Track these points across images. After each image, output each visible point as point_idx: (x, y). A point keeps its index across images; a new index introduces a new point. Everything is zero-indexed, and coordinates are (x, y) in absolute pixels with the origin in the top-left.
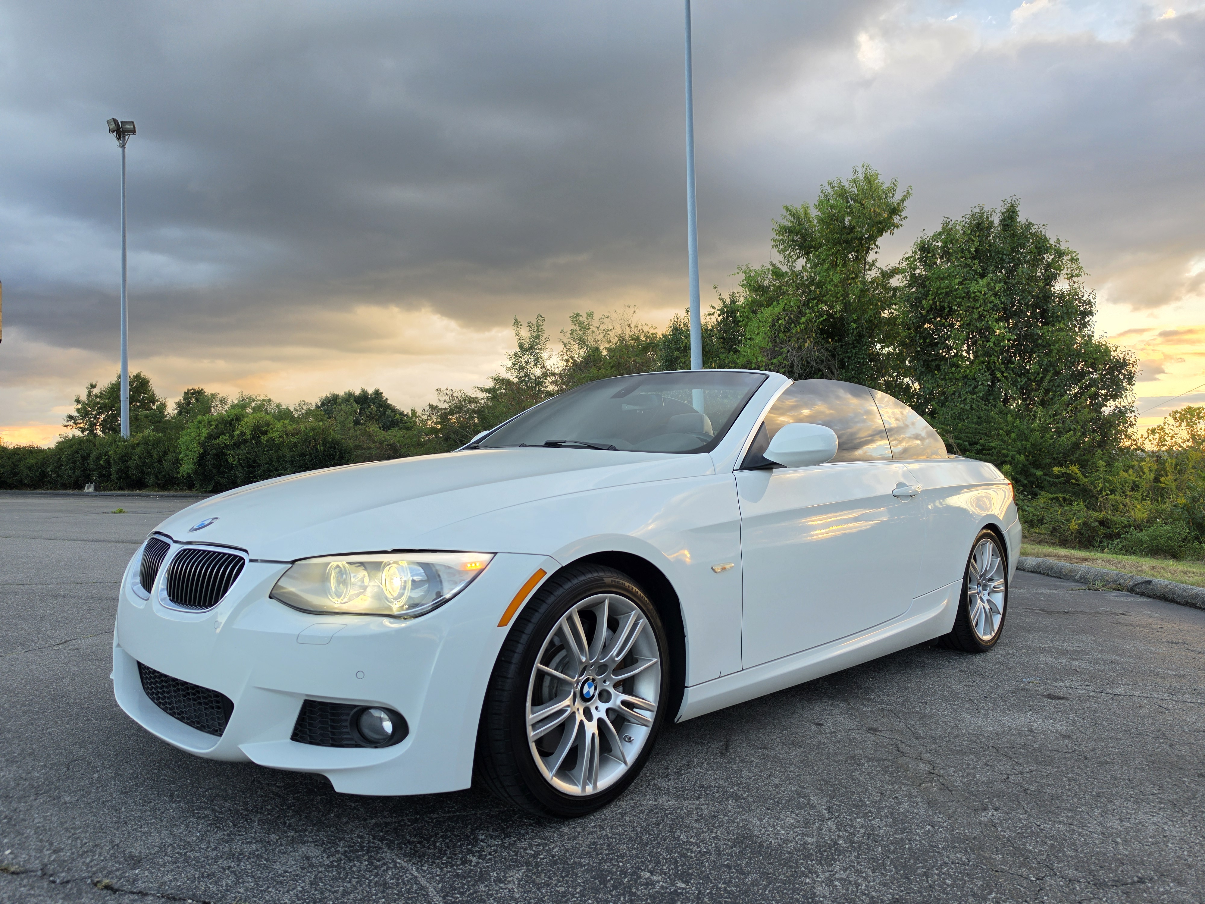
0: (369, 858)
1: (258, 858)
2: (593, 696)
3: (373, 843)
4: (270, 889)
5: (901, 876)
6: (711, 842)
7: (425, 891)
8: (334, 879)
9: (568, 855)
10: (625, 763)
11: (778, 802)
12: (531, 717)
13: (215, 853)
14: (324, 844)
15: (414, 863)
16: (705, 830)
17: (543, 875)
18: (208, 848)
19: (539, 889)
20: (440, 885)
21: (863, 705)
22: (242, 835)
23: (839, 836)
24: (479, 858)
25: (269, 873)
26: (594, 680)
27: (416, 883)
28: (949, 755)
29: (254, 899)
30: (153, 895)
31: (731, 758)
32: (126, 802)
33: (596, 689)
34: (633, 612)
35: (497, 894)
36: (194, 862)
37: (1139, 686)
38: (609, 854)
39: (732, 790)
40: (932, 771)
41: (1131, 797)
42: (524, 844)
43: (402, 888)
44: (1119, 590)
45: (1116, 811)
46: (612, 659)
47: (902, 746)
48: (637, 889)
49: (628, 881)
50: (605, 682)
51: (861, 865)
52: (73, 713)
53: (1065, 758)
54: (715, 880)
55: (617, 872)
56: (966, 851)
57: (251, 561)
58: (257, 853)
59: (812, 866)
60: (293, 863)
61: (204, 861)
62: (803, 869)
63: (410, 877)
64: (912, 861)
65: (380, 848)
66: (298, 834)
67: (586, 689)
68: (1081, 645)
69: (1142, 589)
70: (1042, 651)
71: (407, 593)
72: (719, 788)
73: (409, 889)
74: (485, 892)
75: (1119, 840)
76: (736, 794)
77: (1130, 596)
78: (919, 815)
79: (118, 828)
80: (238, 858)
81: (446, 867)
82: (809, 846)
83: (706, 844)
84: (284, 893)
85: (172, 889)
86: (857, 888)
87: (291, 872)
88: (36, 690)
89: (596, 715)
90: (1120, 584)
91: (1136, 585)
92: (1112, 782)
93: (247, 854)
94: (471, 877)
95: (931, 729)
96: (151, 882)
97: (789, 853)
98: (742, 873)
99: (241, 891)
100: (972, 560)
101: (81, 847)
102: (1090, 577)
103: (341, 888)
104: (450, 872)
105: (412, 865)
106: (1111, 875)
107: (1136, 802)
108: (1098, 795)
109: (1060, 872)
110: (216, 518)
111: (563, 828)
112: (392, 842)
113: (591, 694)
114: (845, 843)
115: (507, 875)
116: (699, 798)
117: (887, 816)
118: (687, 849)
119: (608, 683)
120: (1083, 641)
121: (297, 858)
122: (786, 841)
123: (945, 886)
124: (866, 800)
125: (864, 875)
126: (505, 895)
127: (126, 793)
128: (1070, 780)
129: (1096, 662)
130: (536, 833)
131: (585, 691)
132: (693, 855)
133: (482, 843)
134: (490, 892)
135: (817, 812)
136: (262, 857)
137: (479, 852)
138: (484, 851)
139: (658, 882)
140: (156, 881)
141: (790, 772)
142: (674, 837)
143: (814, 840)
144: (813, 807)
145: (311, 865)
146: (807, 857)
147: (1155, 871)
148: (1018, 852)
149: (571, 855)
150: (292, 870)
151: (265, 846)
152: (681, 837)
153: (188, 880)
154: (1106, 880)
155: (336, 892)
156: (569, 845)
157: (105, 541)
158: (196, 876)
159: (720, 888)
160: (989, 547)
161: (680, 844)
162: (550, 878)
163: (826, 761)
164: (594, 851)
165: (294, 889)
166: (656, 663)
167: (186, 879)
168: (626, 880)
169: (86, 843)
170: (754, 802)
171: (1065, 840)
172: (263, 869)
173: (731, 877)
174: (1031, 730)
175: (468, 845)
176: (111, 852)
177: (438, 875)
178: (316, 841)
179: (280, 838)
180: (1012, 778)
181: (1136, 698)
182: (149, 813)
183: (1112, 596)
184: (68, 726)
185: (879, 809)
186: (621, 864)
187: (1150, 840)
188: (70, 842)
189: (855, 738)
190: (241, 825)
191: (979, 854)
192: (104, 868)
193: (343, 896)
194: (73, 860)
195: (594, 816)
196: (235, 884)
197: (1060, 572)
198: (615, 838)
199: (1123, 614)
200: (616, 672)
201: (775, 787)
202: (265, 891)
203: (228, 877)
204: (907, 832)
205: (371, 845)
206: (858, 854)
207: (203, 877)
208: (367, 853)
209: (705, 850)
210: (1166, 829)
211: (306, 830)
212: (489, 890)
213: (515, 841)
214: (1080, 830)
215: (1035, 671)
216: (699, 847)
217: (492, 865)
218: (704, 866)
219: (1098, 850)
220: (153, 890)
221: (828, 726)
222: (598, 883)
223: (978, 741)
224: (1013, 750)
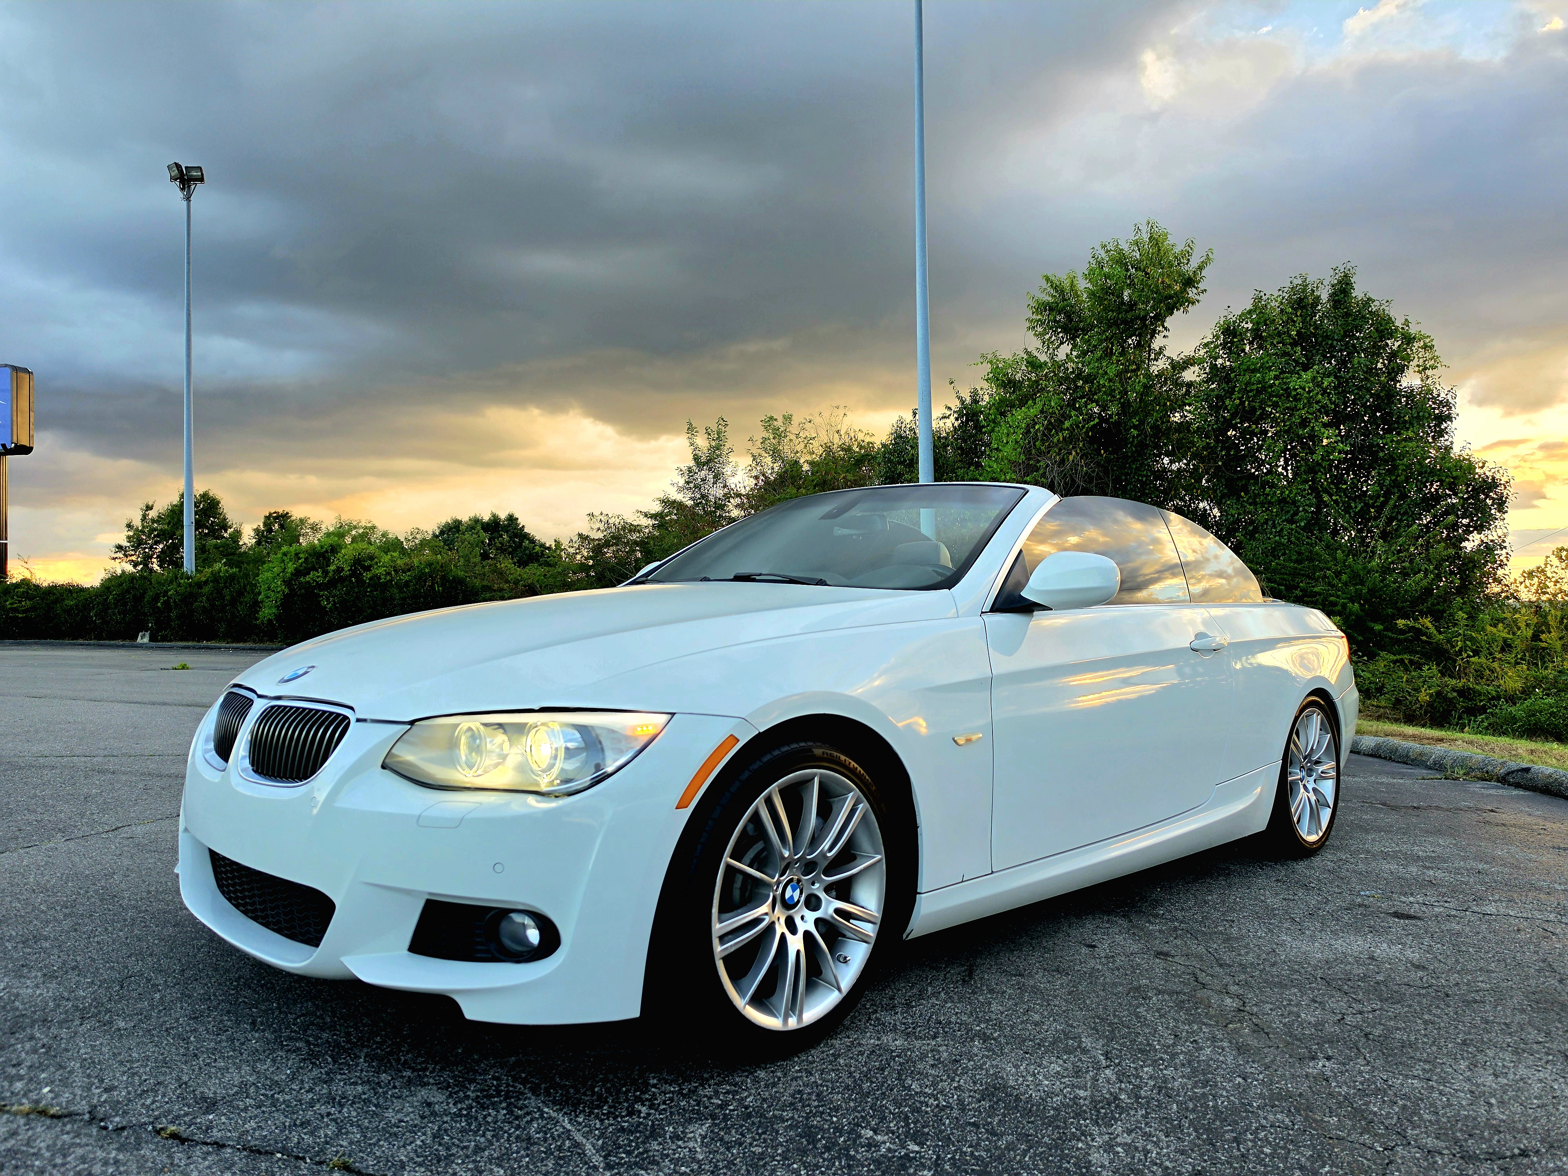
0: (508, 1106)
1: (365, 1103)
3: (513, 1086)
4: (381, 1143)
5: (1204, 1141)
6: (952, 1094)
7: (580, 1149)
8: (463, 1131)
9: (765, 1106)
10: (839, 989)
11: (1039, 1044)
12: (718, 927)
13: (310, 1095)
14: (450, 1087)
15: (565, 1113)
16: (944, 1078)
17: (733, 1131)
18: (301, 1089)
19: (728, 1149)
20: (600, 1142)
21: (1149, 922)
22: (345, 1074)
23: (1120, 1089)
24: (650, 1107)
25: (380, 1122)
26: (799, 881)
27: (569, 1139)
28: (1264, 987)
29: (361, 1154)
30: (233, 1147)
31: (976, 987)
32: (195, 1030)
33: (801, 893)
34: (851, 794)
35: (674, 1154)
36: (283, 1106)
37: (1516, 903)
38: (819, 1106)
39: (978, 1028)
40: (1242, 1008)
41: (1509, 1046)
42: (709, 1091)
43: (551, 1145)
44: (1486, 780)
45: (1488, 1063)
46: (823, 855)
47: (1202, 976)
48: (857, 1152)
49: (845, 1141)
50: (813, 884)
51: (1151, 1127)
52: (128, 917)
53: (1419, 995)
54: (958, 1142)
55: (829, 1129)
56: (1290, 1111)
57: (358, 720)
58: (363, 1097)
59: (1086, 1127)
60: (411, 1110)
61: (296, 1105)
62: (1074, 1130)
63: (561, 1130)
64: (1218, 1123)
65: (523, 1094)
66: (416, 1074)
67: (789, 892)
68: (1437, 849)
69: (1518, 778)
70: (1386, 856)
71: (559, 764)
72: (961, 1024)
73: (560, 1146)
74: (658, 1151)
75: (1493, 1101)
76: (984, 1034)
77: (1502, 788)
78: (1226, 1065)
79: (186, 1062)
80: (339, 1102)
81: (608, 1119)
82: (1081, 1101)
83: (945, 1095)
84: (399, 1148)
85: (257, 1139)
86: (1146, 1156)
87: (407, 1121)
88: (80, 888)
89: (801, 927)
90: (1487, 772)
91: (1508, 774)
92: (1483, 1026)
93: (351, 1098)
94: (640, 1132)
95: (1240, 955)
96: (230, 1131)
97: (1054, 1109)
98: (994, 1134)
99: (345, 1143)
100: (1294, 736)
101: (139, 1085)
102: (1448, 762)
103: (473, 1143)
104: (612, 1125)
105: (563, 1116)
106: (1484, 1146)
107: (1516, 1052)
108: (1464, 1042)
109: (1416, 1141)
110: (313, 667)
111: (759, 1072)
112: (538, 1086)
113: (796, 900)
114: (1129, 1098)
115: (687, 1131)
116: (935, 1037)
117: (1183, 1065)
118: (921, 1102)
119: (817, 885)
120: (1439, 845)
121: (416, 1104)
122: (1050, 1094)
123: (1263, 1156)
124: (1155, 1043)
125: (1155, 1139)
126: (685, 1155)
127: (196, 1018)
128: (1426, 1022)
129: (1458, 871)
130: (724, 1078)
131: (787, 896)
132: (929, 1109)
133: (653, 1089)
134: (665, 1152)
135: (1090, 1058)
136: (370, 1102)
137: (649, 1100)
138: (656, 1099)
139: (884, 1142)
140: (235, 1129)
141: (1055, 1006)
142: (904, 1086)
143: (1088, 1093)
144: (1085, 1051)
145: (434, 1114)
146: (1077, 1115)
147: (1542, 1141)
148: (1358, 1113)
149: (769, 1107)
150: (408, 1119)
151: (373, 1089)
152: (913, 1087)
153: (276, 1128)
154: (1478, 1152)
155: (467, 1147)
156: (767, 1093)
157: (164, 704)
158: (287, 1124)
159: (965, 1153)
160: (1316, 719)
161: (911, 1095)
162: (743, 1135)
163: (1102, 994)
164: (800, 1102)
165: (411, 1143)
166: (880, 861)
167: (273, 1128)
168: (842, 1139)
169: (145, 1080)
170: (1007, 1044)
171: (1422, 1100)
172: (372, 1117)
173: (979, 1139)
174: (1372, 958)
175: (636, 1091)
176: (178, 1092)
177: (597, 1129)
178: (439, 1084)
179: (392, 1079)
180: (1348, 1019)
181: (1512, 919)
182: (224, 1044)
183: (1477, 787)
184: (121, 933)
185: (1173, 1056)
186: (835, 1119)
187: (1535, 1101)
188: (125, 1078)
189: (1139, 965)
190: (343, 1061)
191: (1307, 1116)
192: (170, 1112)
193: (475, 1152)
194: (130, 1100)
195: (799, 1058)
196: (337, 1135)
197: (1407, 756)
198: (827, 1086)
199: (1492, 811)
200: (828, 872)
201: (1035, 1025)
202: (375, 1145)
203: (328, 1125)
204: (1211, 1086)
205: (511, 1089)
206: (1146, 1112)
207: (295, 1125)
208: (505, 1099)
209: (944, 1104)
210: (1556, 1087)
211: (426, 1069)
212: (664, 1149)
213: (696, 1087)
214: (1441, 1088)
215: (1375, 882)
216: (936, 1099)
217: (667, 1117)
218: (944, 1124)
219: (1466, 1113)
220: (233, 1140)
221: (1103, 948)
222: (805, 1143)
223: (1303, 971)
224: (1349, 983)
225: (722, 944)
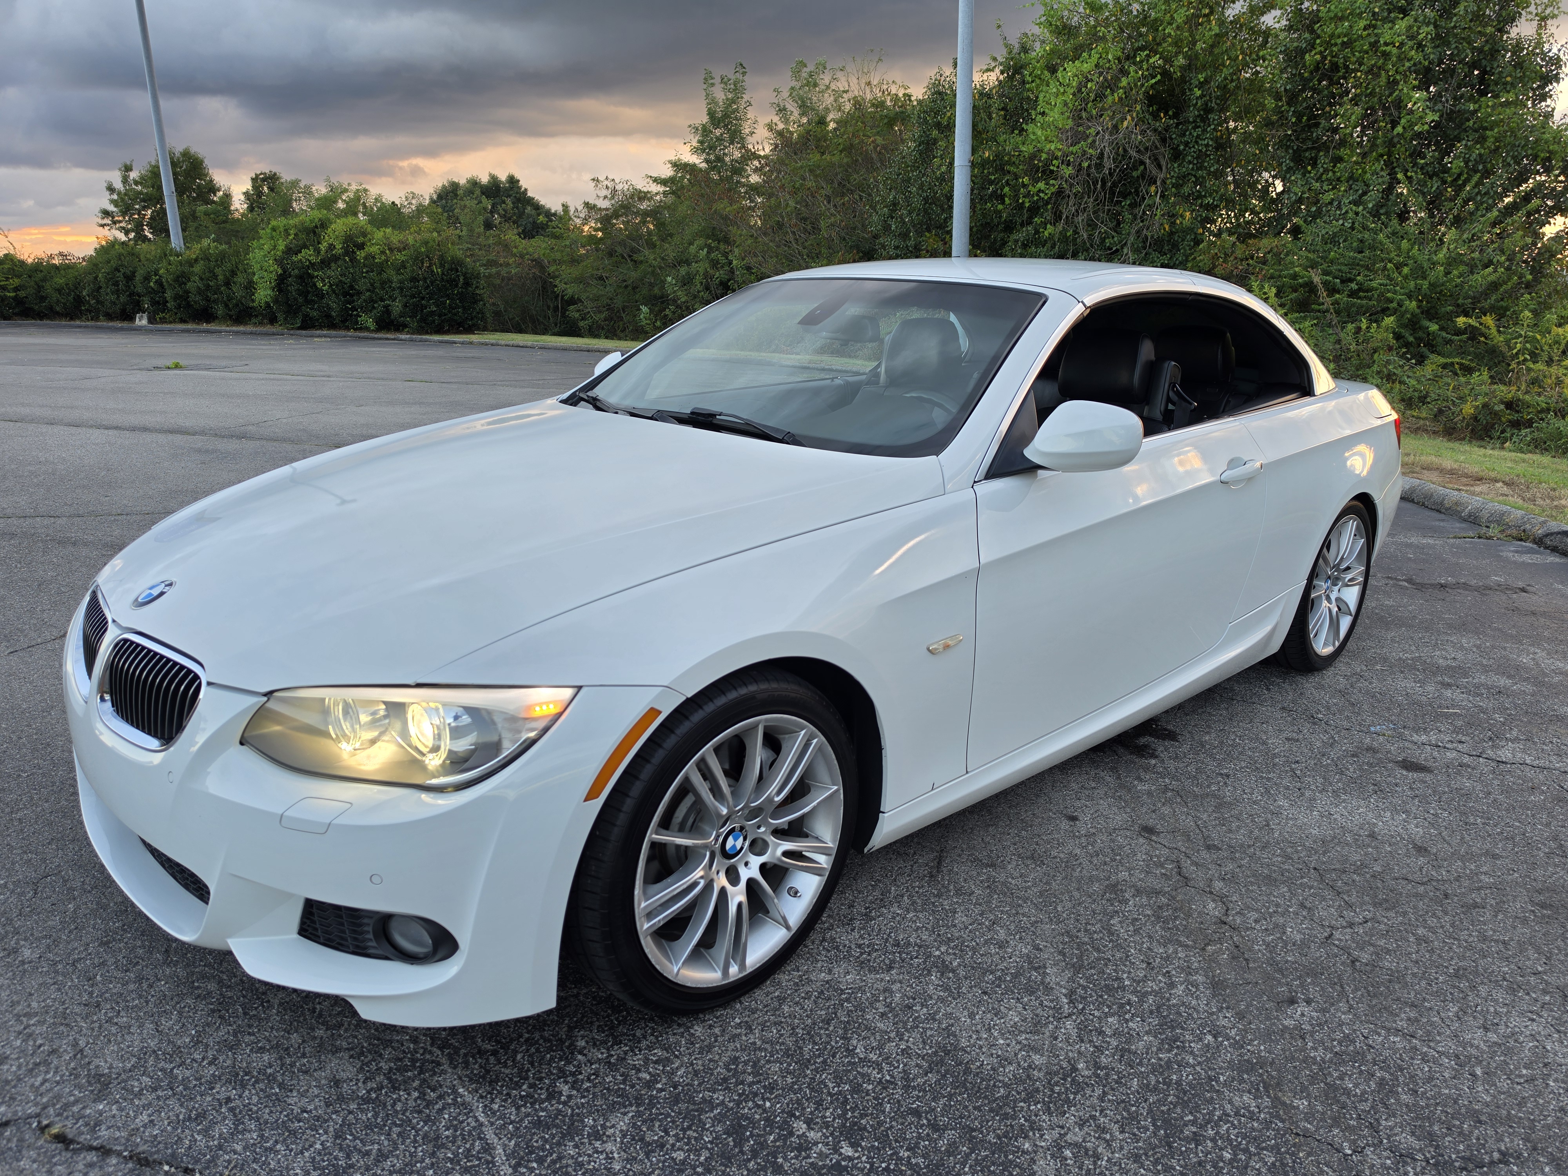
0: (421, 1086)
1: (269, 1081)
2: (742, 848)
3: (430, 1052)
4: (278, 1147)
5: (1160, 1141)
6: (898, 1061)
7: (490, 1154)
8: (369, 1126)
9: (696, 1083)
10: (788, 928)
11: (1000, 978)
12: (641, 905)
13: (212, 1070)
14: (362, 1053)
15: (481, 1097)
16: (893, 1035)
17: (657, 1124)
18: (203, 1059)
19: (647, 1155)
20: (513, 1142)
21: (1140, 779)
22: (254, 1034)
23: (1079, 1053)
24: (573, 1088)
25: (281, 1112)
26: (742, 828)
27: (480, 1139)
28: (1252, 884)
29: (255, 1166)
30: (119, 1154)
31: (943, 886)
32: (103, 964)
33: (745, 839)
34: (803, 732)
35: (589, 1163)
36: (181, 1087)
37: (1535, 743)
38: (753, 1083)
39: (937, 953)
40: (1224, 918)
41: (1504, 979)
42: (637, 1060)
43: (459, 1148)
44: (1521, 540)
45: (1479, 1008)
46: (770, 800)
47: (1186, 863)
48: (785, 1158)
49: (775, 1141)
50: (759, 827)
51: (1106, 1116)
52: (57, 779)
53: (1416, 895)
54: (896, 1141)
55: (760, 1120)
56: (1258, 1089)
57: (209, 684)
58: (269, 1071)
59: (1036, 1115)
60: (316, 1091)
61: (195, 1086)
62: (1022, 1121)
63: (473, 1124)
64: (1179, 1110)
65: (439, 1064)
66: (329, 1032)
67: (730, 842)
68: (1460, 656)
69: (1556, 541)
70: (1405, 667)
72: (920, 947)
73: (469, 1150)
74: (572, 1157)
75: (1479, 1071)
76: (944, 961)
77: (1537, 553)
78: (1198, 1012)
79: (87, 1016)
80: (242, 1080)
81: (525, 1106)
82: (1036, 1073)
83: (891, 1064)
84: (296, 1154)
85: (146, 1142)
86: (1095, 1163)
87: (311, 1111)
88: (14, 732)
89: (745, 874)
90: (1524, 531)
91: (1547, 535)
92: (1480, 945)
93: (255, 1073)
94: (557, 1126)
95: (1230, 831)
96: (119, 1129)
97: (1005, 1085)
98: (935, 1127)
99: (239, 1148)
100: (1325, 550)
101: (32, 1055)
102: (1485, 514)
103: (376, 1147)
104: (528, 1115)
105: (478, 1101)
106: (1462, 1147)
107: (1512, 990)
108: (1456, 975)
109: (1389, 1137)
111: (696, 1027)
112: (457, 1051)
113: (738, 848)
114: (1088, 1068)
115: (608, 1124)
116: (890, 968)
117: (1151, 1012)
118: (863, 1075)
119: (762, 829)
120: (1462, 648)
121: (323, 1082)
122: (1004, 1061)
123: (1221, 1164)
124: (1125, 976)
125: (1108, 1137)
126: (600, 1164)
127: (107, 943)
128: (1420, 940)
129: (1475, 691)
130: (657, 1037)
131: (728, 847)
132: (871, 1087)
133: (580, 1057)
134: (580, 1159)
135: (1052, 1001)
136: (275, 1079)
137: (573, 1074)
138: (581, 1073)
139: (816, 1144)
140: (125, 1125)
141: (1024, 915)
142: (847, 1050)
143: (1043, 1060)
144: (1048, 990)
145: (341, 1099)
146: (1030, 1097)
147: (1526, 1140)
148: (1332, 1092)
149: (700, 1085)
150: (312, 1107)
151: (281, 1058)
152: (858, 1050)
153: (169, 1124)
154: (1454, 1156)
155: (368, 1153)
156: (700, 1062)
157: (145, 429)
158: (181, 1117)
159: (902, 1159)
160: (1352, 525)
161: (854, 1063)
162: (666, 1132)
163: (1076, 894)
164: (734, 1076)
165: (311, 1146)
166: (837, 791)
167: (166, 1122)
168: (772, 1138)
169: (40, 1046)
170: (966, 978)
171: (1401, 1070)
172: (274, 1105)
173: (919, 1137)
174: (1372, 836)
175: (561, 1059)
176: (72, 1065)
177: (511, 1123)
178: (352, 1049)
179: (304, 1041)
180: (1337, 934)
181: (1528, 769)
182: (132, 987)
183: (1510, 552)
184: (46, 805)
185: (1143, 996)
186: (768, 1104)
187: (1524, 1072)
188: (18, 1042)
189: (1121, 847)
190: (254, 1012)
191: (1277, 1098)
192: (58, 1097)
193: (377, 1161)
194: (19, 1080)
195: (741, 1003)
196: (232, 1134)
197: (1442, 503)
198: (766, 1050)
199: (1523, 590)
200: (775, 815)
201: (1000, 947)
202: (271, 1149)
203: (225, 1118)
204: (1178, 1047)
205: (428, 1056)
206: (1104, 1092)
207: (190, 1118)
208: (419, 1074)
209: (888, 1078)
210: (1549, 1048)
211: (341, 1025)
212: (580, 1155)
213: (626, 1053)
214: (1425, 1049)
215: (1389, 709)
216: (880, 1071)
217: (588, 1103)
218: (884, 1112)
219: (1447, 1091)
220: (119, 1144)
221: (1084, 825)
222: (732, 1144)
223: (1295, 856)
224: (1344, 876)
225: (649, 919)
